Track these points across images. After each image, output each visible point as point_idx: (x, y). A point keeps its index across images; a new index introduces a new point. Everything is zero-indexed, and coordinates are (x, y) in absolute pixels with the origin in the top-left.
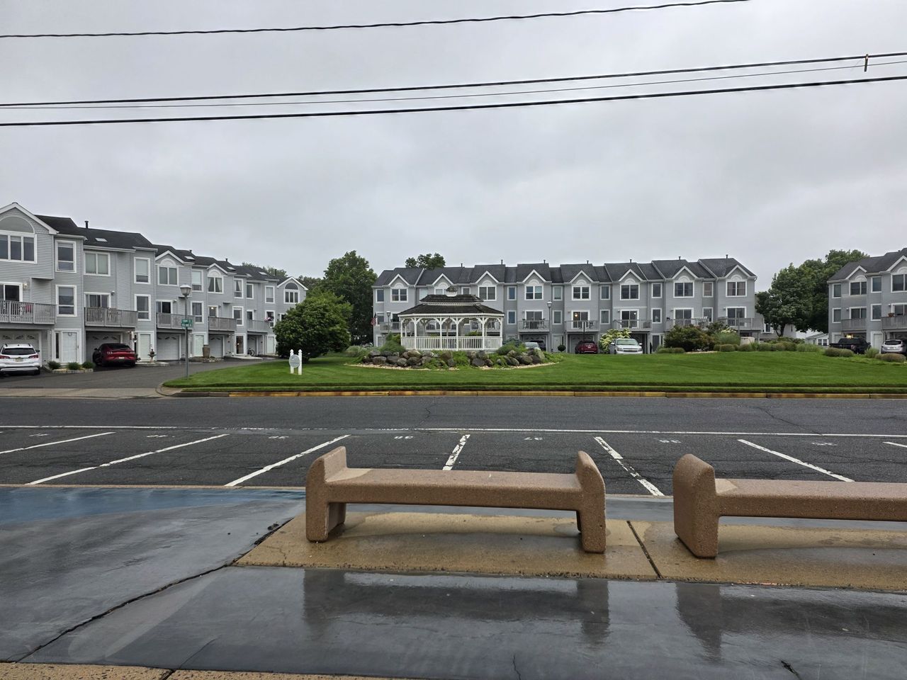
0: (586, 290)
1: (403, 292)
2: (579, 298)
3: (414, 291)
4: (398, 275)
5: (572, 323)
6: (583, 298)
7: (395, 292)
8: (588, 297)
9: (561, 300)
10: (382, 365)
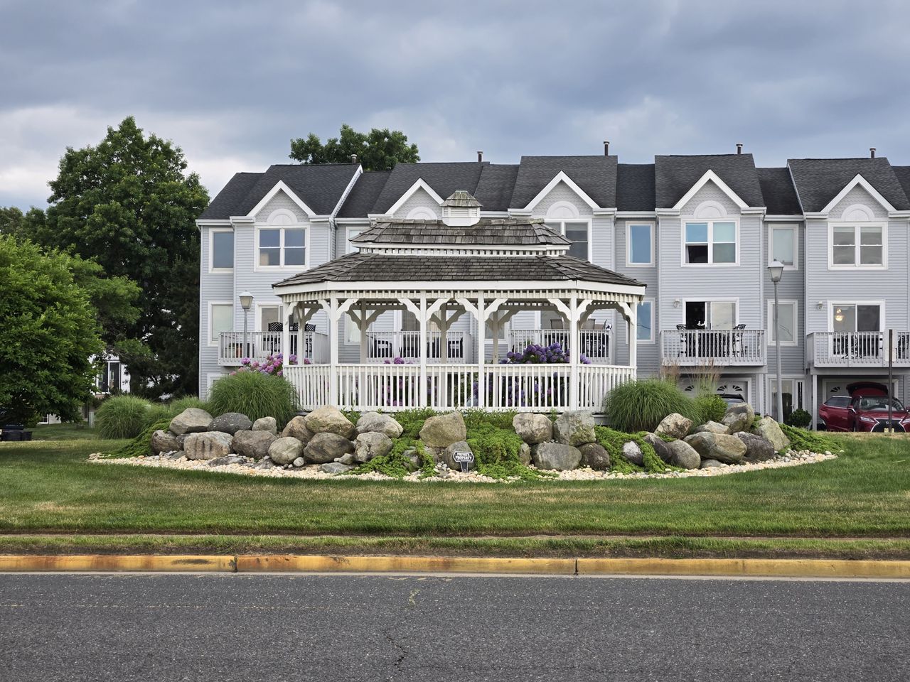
0: (872, 238)
1: (295, 237)
2: (851, 261)
3: (328, 234)
4: (281, 185)
5: (831, 338)
6: (863, 262)
7: (269, 237)
8: (879, 261)
9: (796, 267)
10: (217, 463)
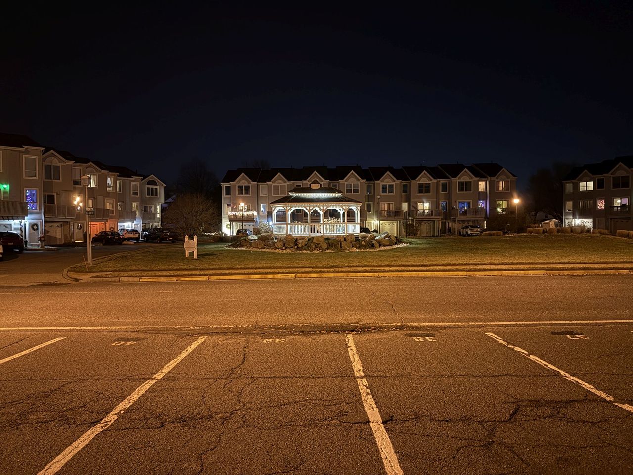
0: (391, 186)
1: (247, 187)
2: (386, 193)
3: (255, 187)
4: (243, 174)
6: (389, 192)
7: (240, 187)
8: (392, 192)
10: (261, 249)
